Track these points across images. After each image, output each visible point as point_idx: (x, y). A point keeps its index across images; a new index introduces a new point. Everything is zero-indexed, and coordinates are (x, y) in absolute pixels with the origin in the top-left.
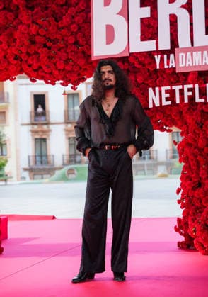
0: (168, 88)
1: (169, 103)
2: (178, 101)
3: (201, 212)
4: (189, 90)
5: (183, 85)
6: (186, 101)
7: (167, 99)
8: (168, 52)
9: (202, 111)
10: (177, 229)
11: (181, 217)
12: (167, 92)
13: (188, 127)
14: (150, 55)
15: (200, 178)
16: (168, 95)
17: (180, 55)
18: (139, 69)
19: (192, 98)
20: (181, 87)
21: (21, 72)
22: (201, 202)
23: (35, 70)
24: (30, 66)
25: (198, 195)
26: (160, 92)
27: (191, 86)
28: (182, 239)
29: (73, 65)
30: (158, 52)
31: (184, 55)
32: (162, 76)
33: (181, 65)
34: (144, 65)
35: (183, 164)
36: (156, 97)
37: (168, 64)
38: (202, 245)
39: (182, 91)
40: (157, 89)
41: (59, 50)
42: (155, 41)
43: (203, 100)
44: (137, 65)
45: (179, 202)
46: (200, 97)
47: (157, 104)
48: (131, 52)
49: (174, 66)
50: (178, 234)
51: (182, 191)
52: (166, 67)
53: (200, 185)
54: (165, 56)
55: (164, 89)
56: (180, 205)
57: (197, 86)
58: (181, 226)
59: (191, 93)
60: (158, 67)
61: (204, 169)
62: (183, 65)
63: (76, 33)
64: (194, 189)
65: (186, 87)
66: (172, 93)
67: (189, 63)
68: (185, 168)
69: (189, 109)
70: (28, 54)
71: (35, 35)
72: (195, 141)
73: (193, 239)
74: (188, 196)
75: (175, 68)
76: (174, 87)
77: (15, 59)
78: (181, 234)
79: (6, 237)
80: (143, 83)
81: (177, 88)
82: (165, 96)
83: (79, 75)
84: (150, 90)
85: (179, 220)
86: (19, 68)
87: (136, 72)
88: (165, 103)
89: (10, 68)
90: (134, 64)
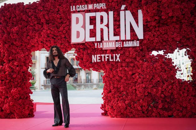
0: (100, 55)
1: (100, 61)
2: (103, 60)
3: (111, 102)
4: (107, 56)
5: (105, 54)
6: (106, 60)
7: (99, 60)
8: (100, 42)
9: (112, 64)
10: (101, 108)
11: (103, 103)
12: (99, 57)
13: (106, 70)
14: (93, 43)
15: (111, 89)
16: (99, 58)
17: (104, 43)
18: (89, 48)
19: (108, 59)
20: (104, 55)
21: (43, 47)
22: (111, 98)
23: (49, 47)
24: (47, 45)
25: (110, 95)
26: (97, 57)
27: (108, 55)
28: (103, 112)
29: (63, 46)
30: (96, 42)
31: (106, 43)
32: (97, 51)
33: (104, 47)
34: (91, 47)
35: (104, 84)
36: (95, 59)
37: (100, 47)
38: (111, 114)
39: (105, 57)
40: (95, 56)
41: (58, 40)
42: (95, 38)
43: (112, 60)
44: (88, 47)
45: (102, 98)
46: (111, 59)
47: (95, 61)
48: (86, 41)
49: (102, 47)
50: (102, 110)
51: (104, 94)
52: (99, 47)
53: (110, 92)
54: (99, 43)
55: (98, 56)
56: (103, 99)
57: (110, 55)
58: (103, 107)
59: (108, 58)
60: (96, 47)
61: (112, 86)
62: (105, 47)
63: (65, 34)
64: (108, 93)
65: (106, 55)
66: (101, 57)
67: (108, 46)
68: (105, 85)
69: (107, 63)
70: (46, 41)
71: (49, 34)
72: (109, 75)
73: (107, 112)
74: (106, 96)
75: (102, 48)
76: (102, 55)
77: (41, 42)
78: (103, 110)
79: (36, 111)
80: (90, 53)
81: (103, 55)
82: (98, 58)
83: (66, 49)
84: (93, 56)
85: (102, 105)
86: (43, 46)
87: (88, 49)
88: (98, 61)
89: (39, 46)
90: (87, 46)
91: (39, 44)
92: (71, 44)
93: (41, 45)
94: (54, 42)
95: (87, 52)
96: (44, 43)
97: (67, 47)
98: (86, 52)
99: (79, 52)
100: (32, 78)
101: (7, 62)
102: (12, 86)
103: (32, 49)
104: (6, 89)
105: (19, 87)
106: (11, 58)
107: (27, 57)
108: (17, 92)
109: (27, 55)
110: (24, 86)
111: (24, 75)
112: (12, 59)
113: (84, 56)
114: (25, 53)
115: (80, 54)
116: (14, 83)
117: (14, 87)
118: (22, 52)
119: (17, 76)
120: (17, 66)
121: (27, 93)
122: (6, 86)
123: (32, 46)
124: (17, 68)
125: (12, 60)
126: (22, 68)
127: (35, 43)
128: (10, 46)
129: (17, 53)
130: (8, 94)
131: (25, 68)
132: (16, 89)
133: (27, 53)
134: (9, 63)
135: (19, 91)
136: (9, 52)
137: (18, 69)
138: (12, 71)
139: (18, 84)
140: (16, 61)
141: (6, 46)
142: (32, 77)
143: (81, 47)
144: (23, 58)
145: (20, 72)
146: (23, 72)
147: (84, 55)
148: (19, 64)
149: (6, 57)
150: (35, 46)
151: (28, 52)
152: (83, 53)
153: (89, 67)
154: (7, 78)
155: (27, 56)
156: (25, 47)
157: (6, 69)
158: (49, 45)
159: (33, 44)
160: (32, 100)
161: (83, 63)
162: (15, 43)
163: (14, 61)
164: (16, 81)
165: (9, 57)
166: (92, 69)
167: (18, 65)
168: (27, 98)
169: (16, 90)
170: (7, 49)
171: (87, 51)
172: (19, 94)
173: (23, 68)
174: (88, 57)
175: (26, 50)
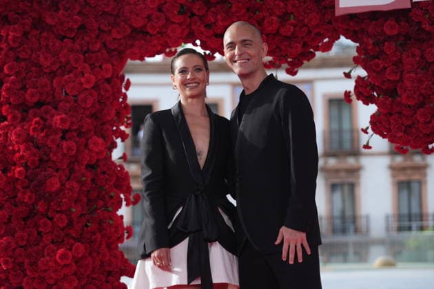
18: (430, 33)
24: (209, 26)
29: (295, 25)
44: (426, 27)
77: (180, 12)
83: (305, 45)
89: (169, 31)
90: (419, 23)
91: (167, 19)
92: (337, 14)
93: (180, 24)
94: (248, 10)
95: (423, 57)
96: (193, 14)
97: (310, 32)
99: (380, 54)
101: (14, 118)
102: (39, 233)
103: (132, 46)
104: (14, 250)
105: (76, 240)
106: (32, 95)
107: (106, 91)
108: (66, 266)
109: (109, 80)
110: (98, 235)
111: (93, 180)
112: (35, 100)
113: (401, 80)
114: (101, 67)
115: (384, 69)
116: (51, 219)
117: (52, 242)
118: (85, 61)
119: (62, 185)
120: (65, 132)
121: (109, 273)
122: (13, 236)
123: (134, 30)
124: (65, 144)
125: (39, 104)
126: (86, 145)
127: (149, 17)
128: (25, 34)
129: (60, 67)
130: (25, 275)
131: (97, 143)
132: (61, 251)
133: (109, 66)
134: (23, 120)
135: (76, 262)
136: (23, 64)
137: (69, 149)
138: (41, 160)
139: (70, 224)
140: (56, 108)
141: (8, 35)
142: (133, 193)
143: (388, 32)
144: (91, 94)
145: (76, 167)
146: (90, 167)
147: (402, 72)
148: (72, 123)
149: (8, 90)
150: (148, 33)
151: (113, 64)
152: (399, 63)
153: (429, 135)
154: (16, 197)
155: (108, 87)
156: (97, 37)
157: (14, 152)
158: (220, 23)
159: (138, 23)
161: (400, 113)
162: (49, 21)
163: (47, 112)
164: (58, 212)
165: (24, 88)
167: (69, 130)
169: (63, 256)
170: (11, 49)
171: (417, 52)
172: (75, 274)
173: (91, 146)
174: (426, 83)
175: (104, 52)
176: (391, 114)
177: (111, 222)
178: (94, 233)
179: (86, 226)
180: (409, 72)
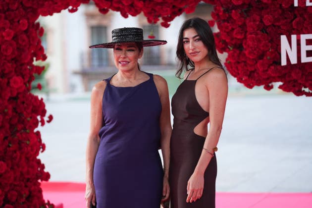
12: (308, 42)
16: (310, 47)
32: (301, 15)
36: (292, 49)
52: (308, 4)
55: (304, 37)
83: (174, 7)
87: (261, 9)
95: (261, 21)
98: (254, 21)
99: (229, 19)
100: (46, 118)
107: (23, 41)
109: (26, 32)
110: (18, 153)
111: (14, 109)
113: (245, 38)
114: (19, 21)
115: (233, 29)
118: (6, 18)
121: (28, 180)
126: (8, 83)
131: (17, 82)
133: (25, 21)
142: (47, 115)
143: (235, 2)
146: (13, 99)
147: (246, 32)
151: (28, 19)
152: (243, 26)
153: (268, 79)
155: (25, 37)
160: (48, 201)
161: (245, 62)
166: (280, 87)
168: (30, 197)
171: (257, 18)
173: (12, 84)
174: (264, 42)
175: (21, 9)
176: (238, 63)
177: (28, 142)
178: (15, 152)
179: (9, 146)
180: (251, 34)
